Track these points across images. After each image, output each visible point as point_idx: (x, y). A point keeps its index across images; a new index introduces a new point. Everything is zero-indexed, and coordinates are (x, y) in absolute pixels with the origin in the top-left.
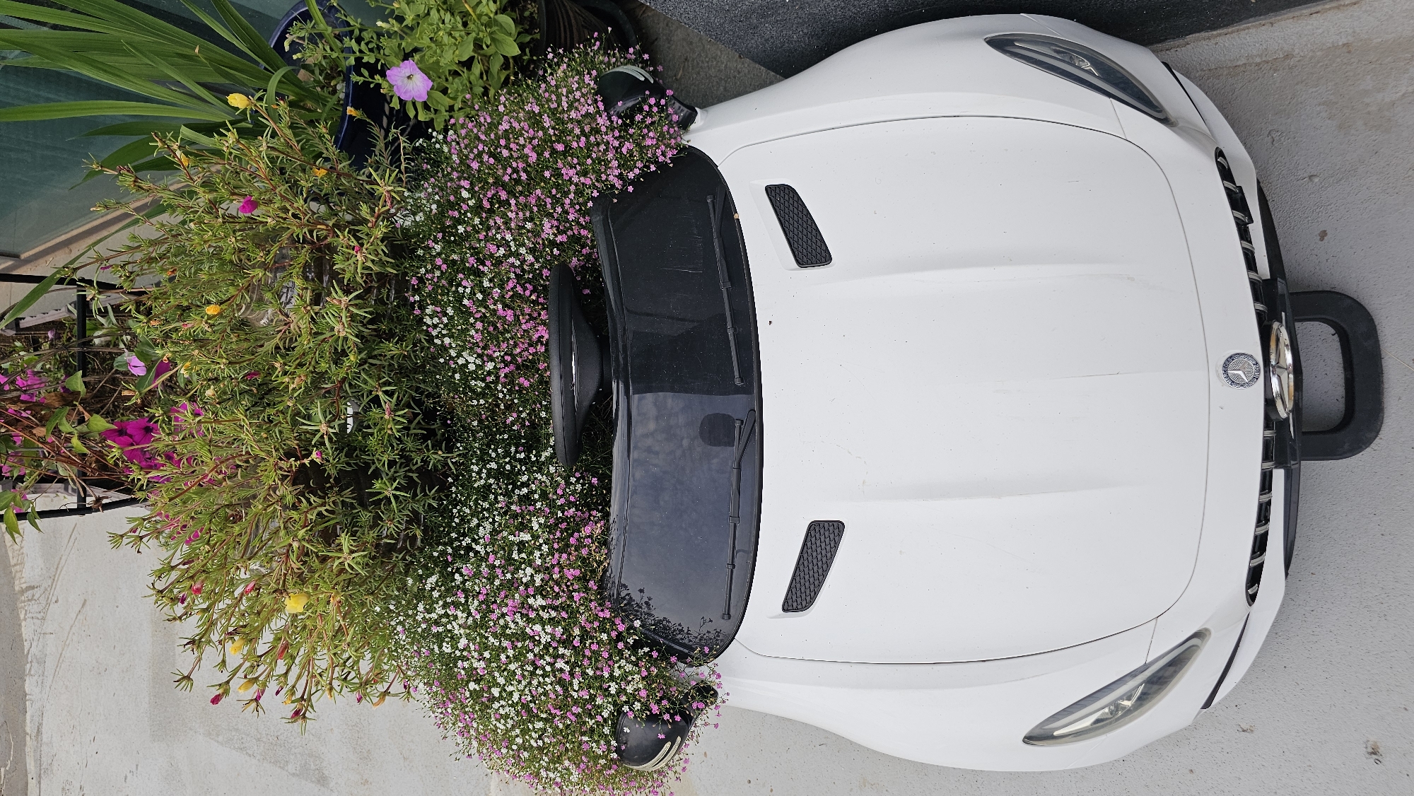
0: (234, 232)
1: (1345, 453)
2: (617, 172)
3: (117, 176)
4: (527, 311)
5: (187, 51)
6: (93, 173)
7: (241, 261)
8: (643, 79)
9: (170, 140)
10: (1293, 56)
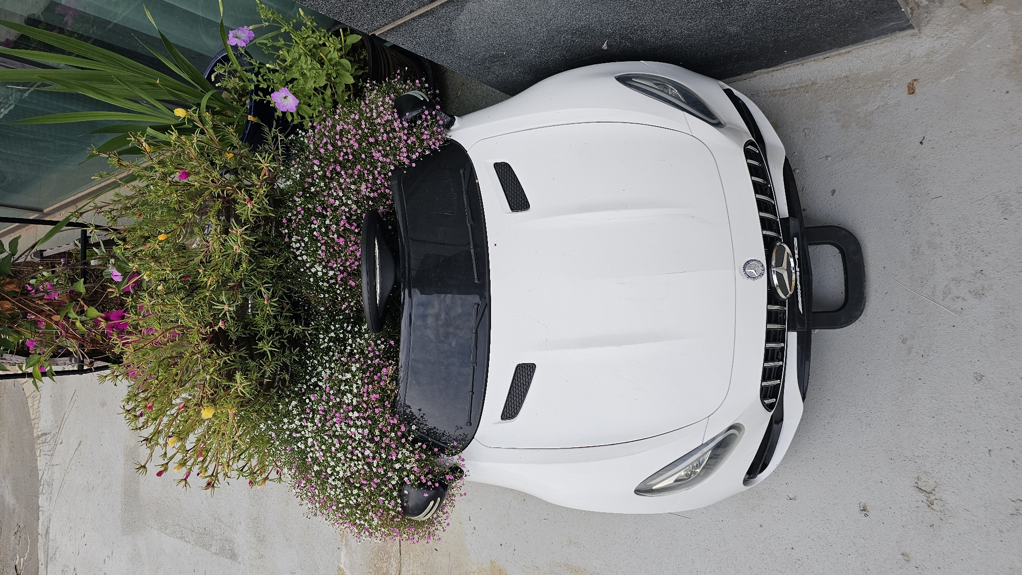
0: (176, 191)
1: (842, 324)
2: (405, 155)
3: (108, 158)
4: (353, 239)
5: (152, 81)
6: (93, 156)
7: (180, 208)
8: (422, 99)
9: (139, 136)
10: (817, 84)
